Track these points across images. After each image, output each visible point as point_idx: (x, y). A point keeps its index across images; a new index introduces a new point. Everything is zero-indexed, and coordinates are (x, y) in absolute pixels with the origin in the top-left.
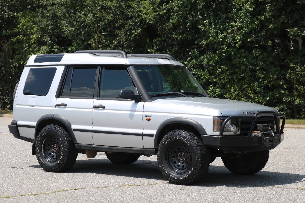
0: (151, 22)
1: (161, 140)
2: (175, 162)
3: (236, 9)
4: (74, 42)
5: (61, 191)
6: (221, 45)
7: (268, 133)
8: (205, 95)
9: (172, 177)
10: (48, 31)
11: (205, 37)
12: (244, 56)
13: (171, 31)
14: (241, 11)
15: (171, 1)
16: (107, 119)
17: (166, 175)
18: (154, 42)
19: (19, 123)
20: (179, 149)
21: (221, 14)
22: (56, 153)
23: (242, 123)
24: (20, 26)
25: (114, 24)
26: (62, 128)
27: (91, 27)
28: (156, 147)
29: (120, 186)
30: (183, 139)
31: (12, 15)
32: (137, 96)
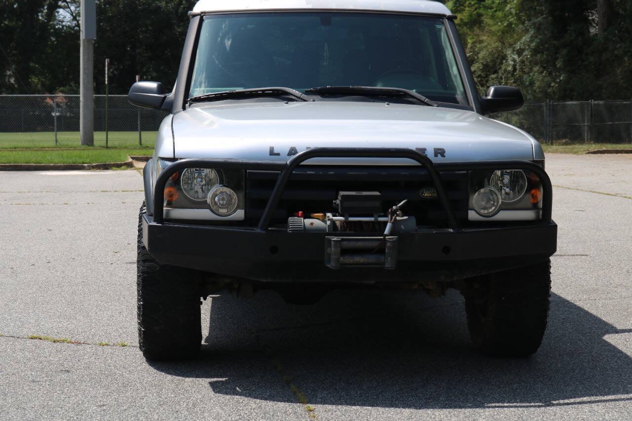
32: (165, 97)
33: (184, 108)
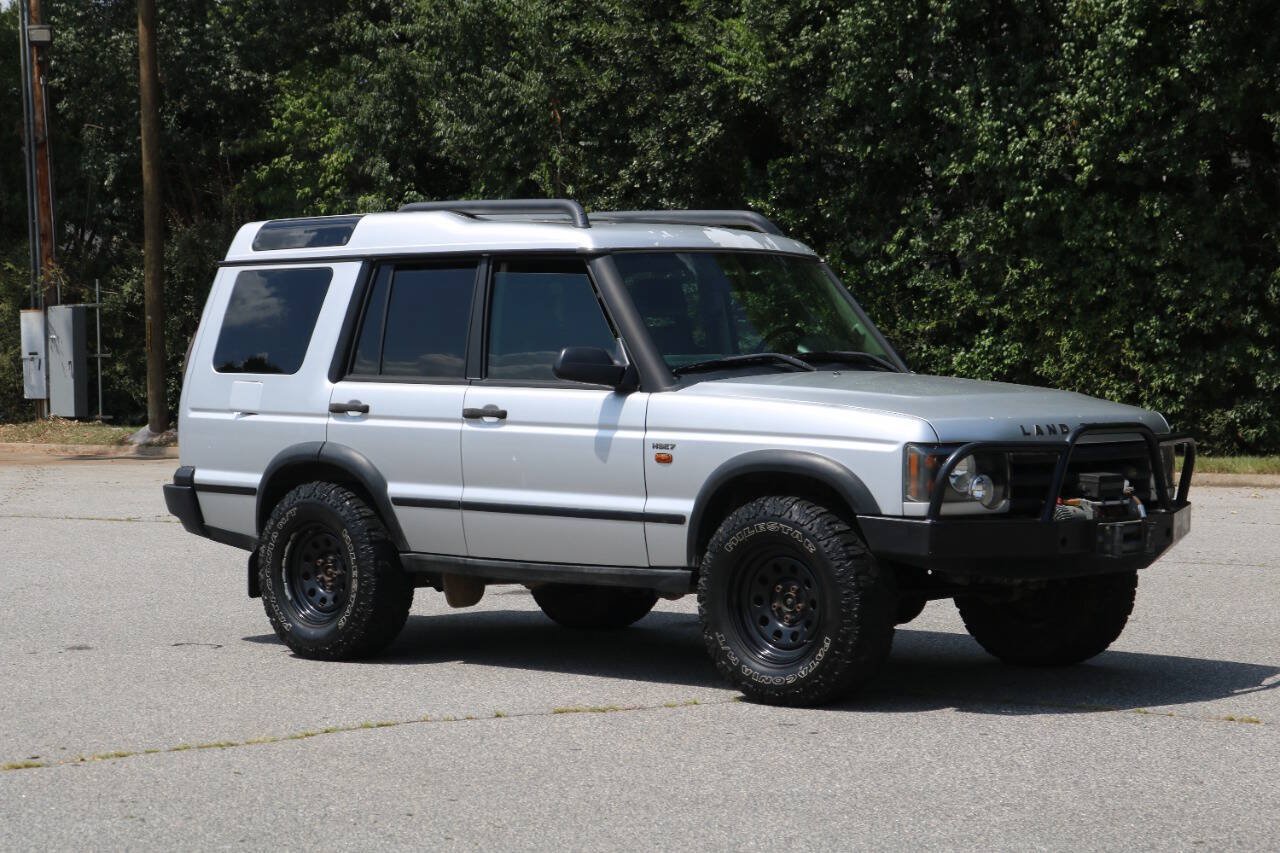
0: (756, 96)
1: (711, 537)
2: (765, 621)
3: (1072, 44)
4: (477, 177)
5: (327, 732)
6: (1019, 179)
7: (1124, 506)
8: (889, 365)
9: (751, 675)
10: (384, 137)
11: (960, 151)
12: (1106, 218)
13: (832, 129)
14: (1093, 47)
15: (828, 19)
16: (514, 459)
17: (730, 669)
18: (770, 173)
19: (202, 476)
20: (777, 568)
21: (1018, 64)
22: (332, 588)
23: (1019, 468)
24: (282, 120)
25: (622, 109)
26: (353, 495)
27: (539, 120)
28: (693, 564)
29: (555, 713)
30: (790, 532)
31: (251, 83)
32: (624, 368)
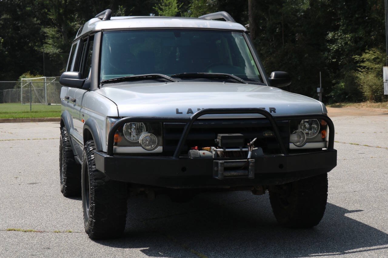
32: (85, 81)
33: (99, 87)
